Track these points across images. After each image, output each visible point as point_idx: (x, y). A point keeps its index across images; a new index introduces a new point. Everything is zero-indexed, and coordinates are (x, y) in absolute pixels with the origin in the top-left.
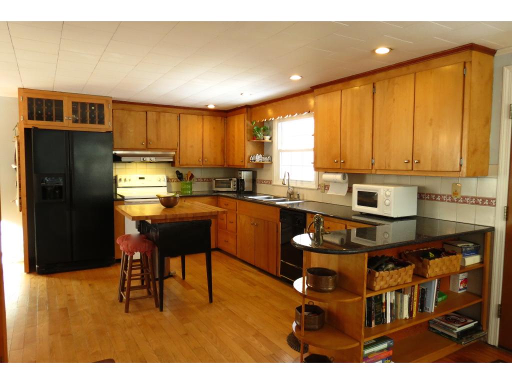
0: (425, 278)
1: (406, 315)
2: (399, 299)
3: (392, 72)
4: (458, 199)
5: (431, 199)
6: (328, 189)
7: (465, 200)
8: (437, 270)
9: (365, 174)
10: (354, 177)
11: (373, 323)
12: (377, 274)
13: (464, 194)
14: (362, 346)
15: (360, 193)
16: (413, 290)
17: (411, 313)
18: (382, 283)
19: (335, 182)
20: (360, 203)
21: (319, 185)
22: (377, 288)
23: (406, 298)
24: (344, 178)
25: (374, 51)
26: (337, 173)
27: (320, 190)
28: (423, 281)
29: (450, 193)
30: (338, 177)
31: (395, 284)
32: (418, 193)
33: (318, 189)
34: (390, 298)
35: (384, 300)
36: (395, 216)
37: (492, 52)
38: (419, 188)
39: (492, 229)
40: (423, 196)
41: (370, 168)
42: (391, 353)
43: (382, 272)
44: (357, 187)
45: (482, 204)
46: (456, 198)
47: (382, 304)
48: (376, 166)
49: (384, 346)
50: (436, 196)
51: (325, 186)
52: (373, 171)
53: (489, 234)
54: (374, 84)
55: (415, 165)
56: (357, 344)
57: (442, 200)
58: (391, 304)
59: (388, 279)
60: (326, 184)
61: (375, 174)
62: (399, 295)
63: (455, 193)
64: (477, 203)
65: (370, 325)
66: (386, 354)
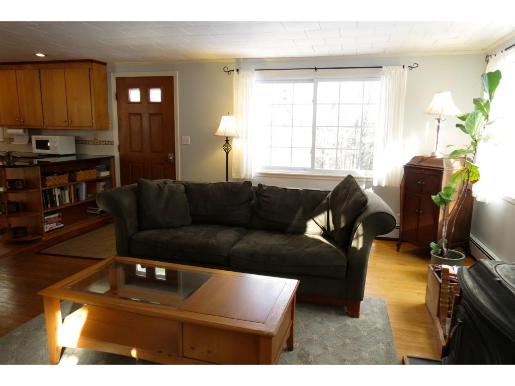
0: (76, 181)
1: (68, 201)
2: (63, 193)
3: (50, 65)
4: (97, 143)
5: (83, 144)
6: (13, 141)
7: (100, 143)
8: (82, 177)
9: (40, 129)
10: (32, 131)
11: (49, 205)
12: (47, 178)
13: (99, 139)
14: (43, 215)
15: (37, 142)
16: (70, 188)
17: (70, 200)
18: (51, 183)
19: (18, 135)
20: (38, 148)
21: (4, 138)
22: (48, 185)
23: (67, 192)
24: (25, 132)
25: (35, 54)
26: (19, 128)
27: (5, 142)
28: (75, 183)
29: (92, 139)
30: (20, 131)
31: (58, 183)
32: (75, 140)
33: (4, 141)
34: (57, 192)
35: (54, 194)
36: (61, 154)
37: (105, 64)
38: (76, 137)
39: (113, 157)
40: (78, 142)
41: (43, 125)
42: (60, 219)
43: (49, 177)
44: (34, 138)
45: (108, 144)
46: (96, 142)
47: (53, 196)
48: (46, 124)
49: (56, 215)
50: (86, 141)
51: (10, 139)
52: (45, 127)
53: (112, 159)
54: (39, 70)
55: (70, 123)
56: (40, 213)
57: (89, 144)
58: (59, 196)
59: (54, 180)
60: (11, 137)
61: (47, 129)
62: (63, 191)
63: (95, 139)
64: (106, 144)
65: (47, 207)
66: (58, 220)
